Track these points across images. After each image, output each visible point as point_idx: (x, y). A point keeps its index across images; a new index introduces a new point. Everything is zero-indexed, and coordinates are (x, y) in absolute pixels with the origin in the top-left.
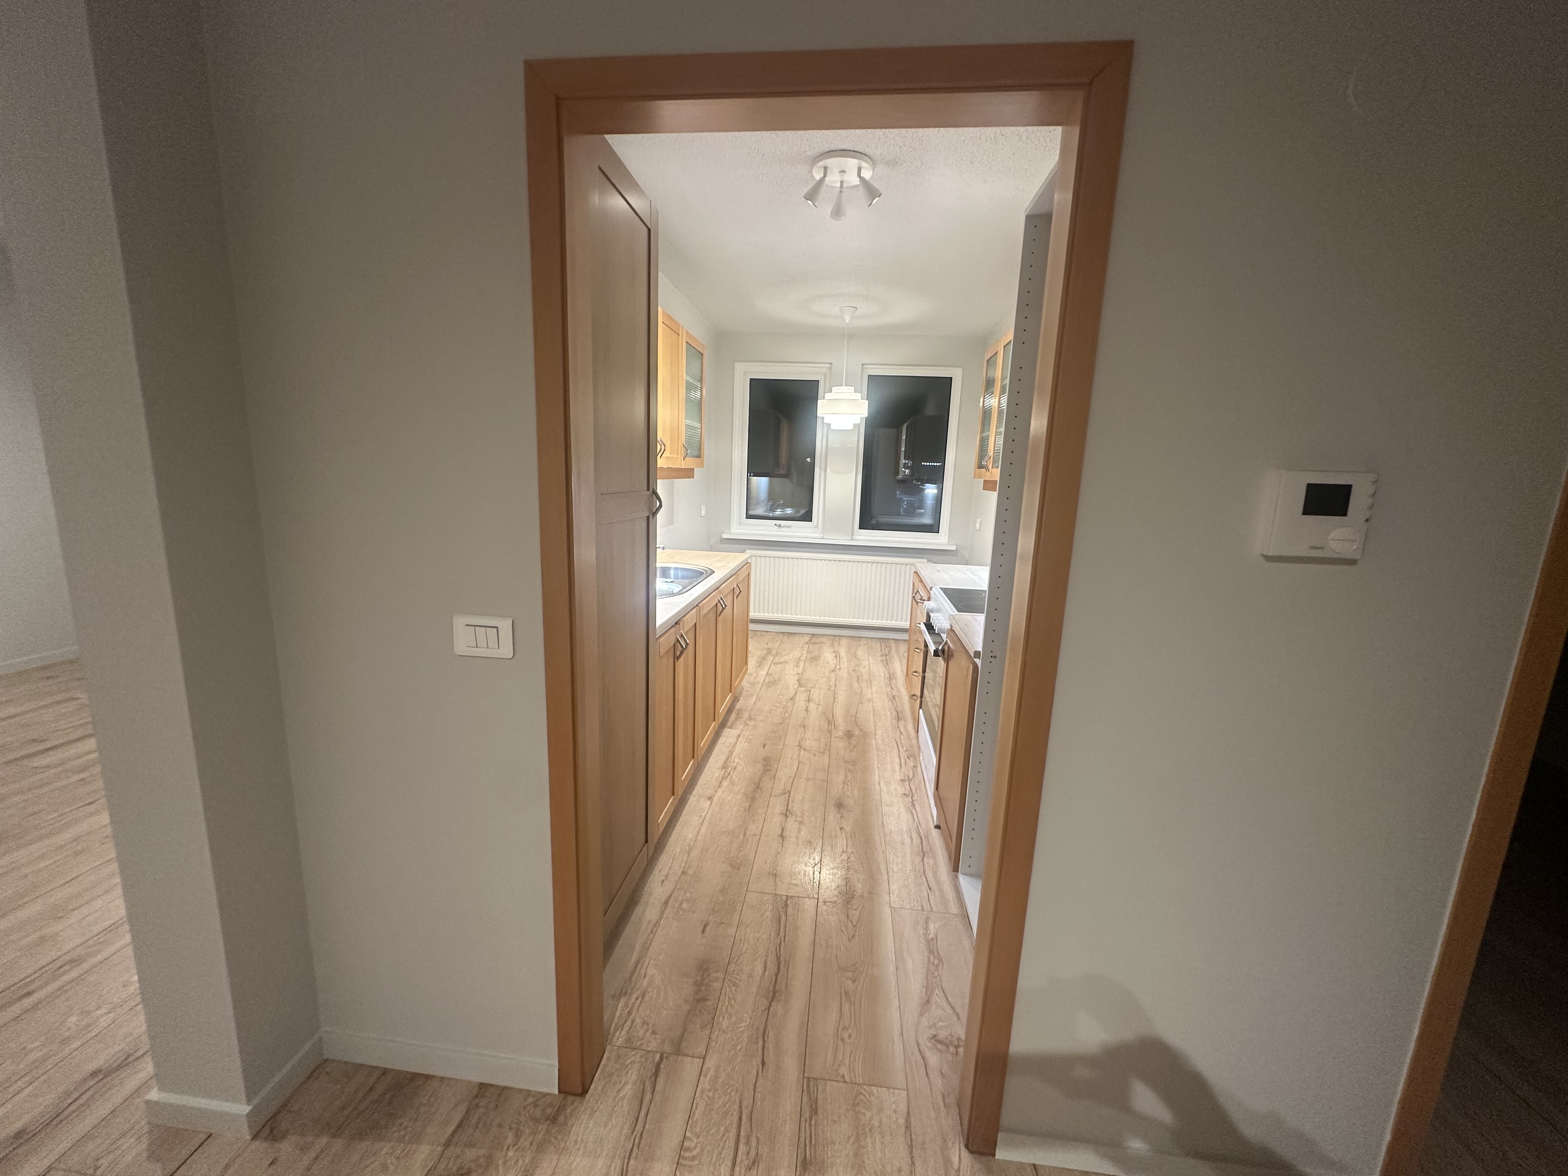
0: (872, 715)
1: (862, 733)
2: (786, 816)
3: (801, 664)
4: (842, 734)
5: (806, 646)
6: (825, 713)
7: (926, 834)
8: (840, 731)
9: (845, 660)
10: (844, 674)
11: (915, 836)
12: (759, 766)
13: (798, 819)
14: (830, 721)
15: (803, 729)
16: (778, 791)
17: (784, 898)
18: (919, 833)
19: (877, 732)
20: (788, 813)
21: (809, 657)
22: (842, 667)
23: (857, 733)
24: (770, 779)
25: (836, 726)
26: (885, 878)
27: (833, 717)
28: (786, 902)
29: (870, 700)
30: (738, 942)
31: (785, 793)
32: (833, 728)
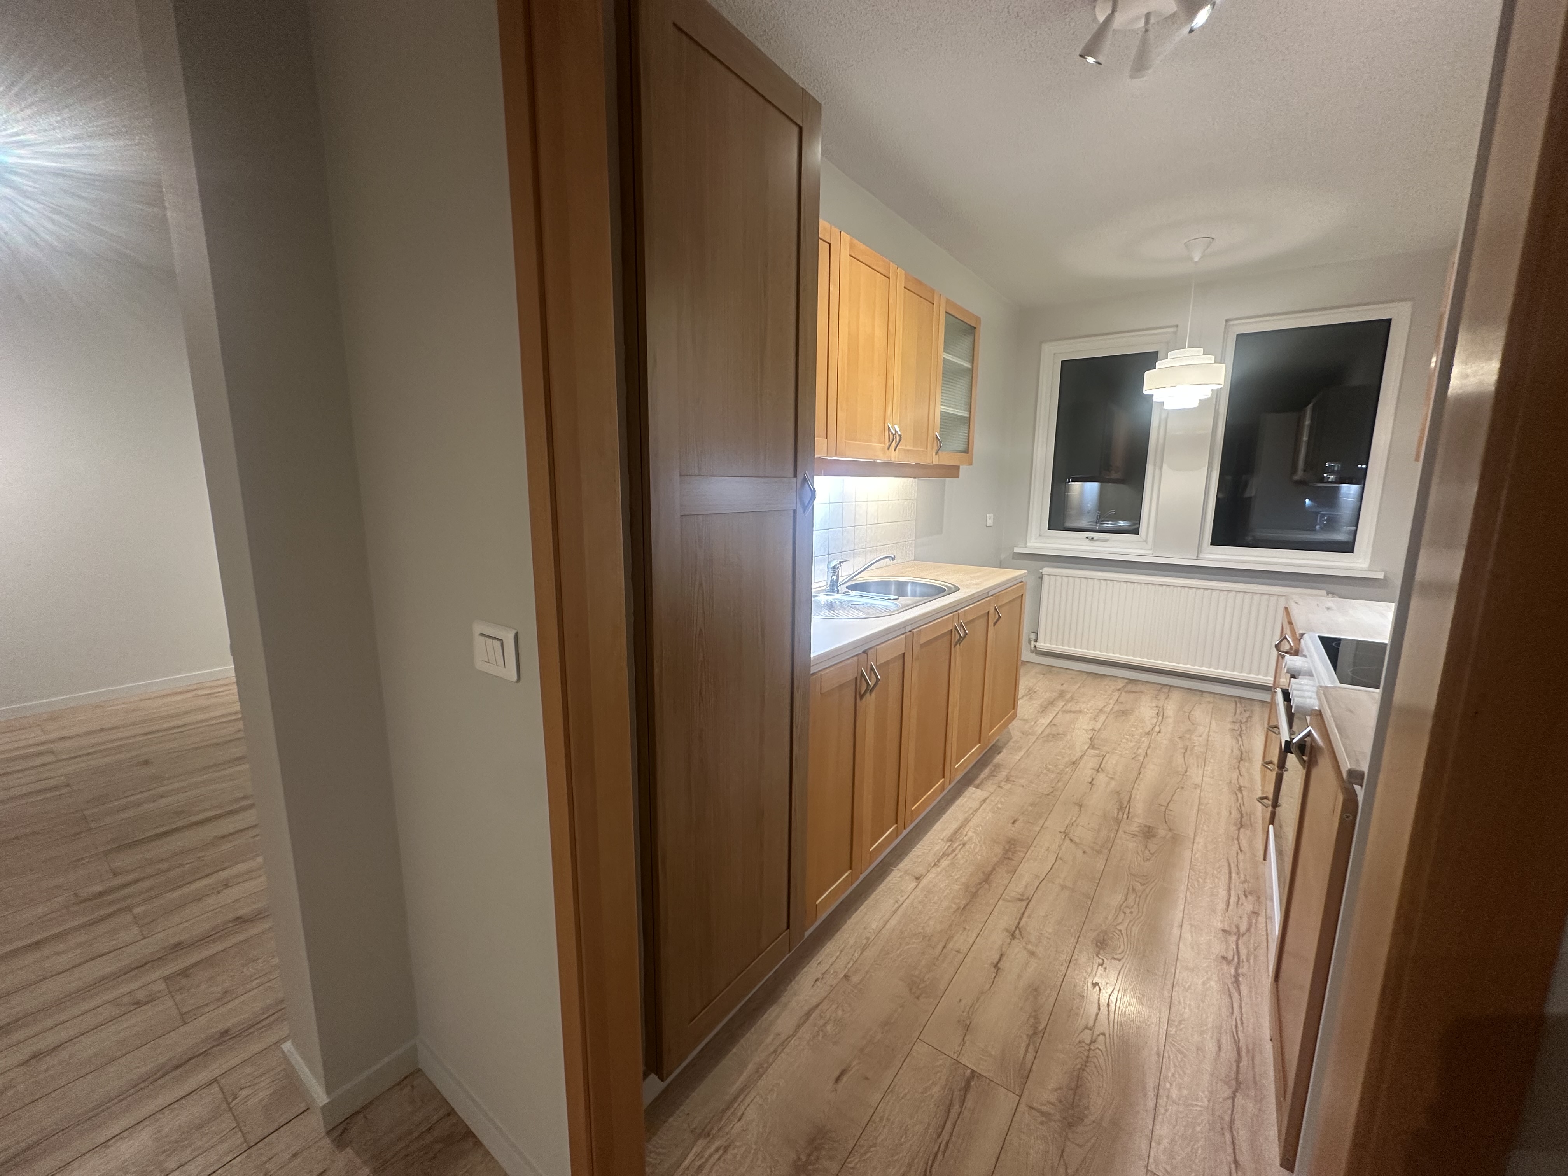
0: (1195, 811)
1: (1170, 834)
2: (1013, 936)
3: (1102, 718)
4: (1137, 829)
5: (1117, 694)
6: (1118, 793)
7: (1250, 1047)
8: (1135, 825)
9: (1170, 720)
10: (1163, 740)
11: (1226, 1041)
12: (998, 850)
13: (1030, 947)
14: (1124, 807)
15: (1077, 809)
16: (1013, 894)
17: (969, 1071)
18: (1236, 1042)
19: (1197, 840)
20: (1017, 932)
21: (1116, 708)
22: (1163, 730)
23: (1162, 832)
24: (1008, 872)
25: (1130, 816)
26: (1151, 1104)
27: (1129, 801)
28: (968, 1082)
29: (1196, 786)
30: (878, 1120)
31: (1022, 900)
32: (1125, 816)
